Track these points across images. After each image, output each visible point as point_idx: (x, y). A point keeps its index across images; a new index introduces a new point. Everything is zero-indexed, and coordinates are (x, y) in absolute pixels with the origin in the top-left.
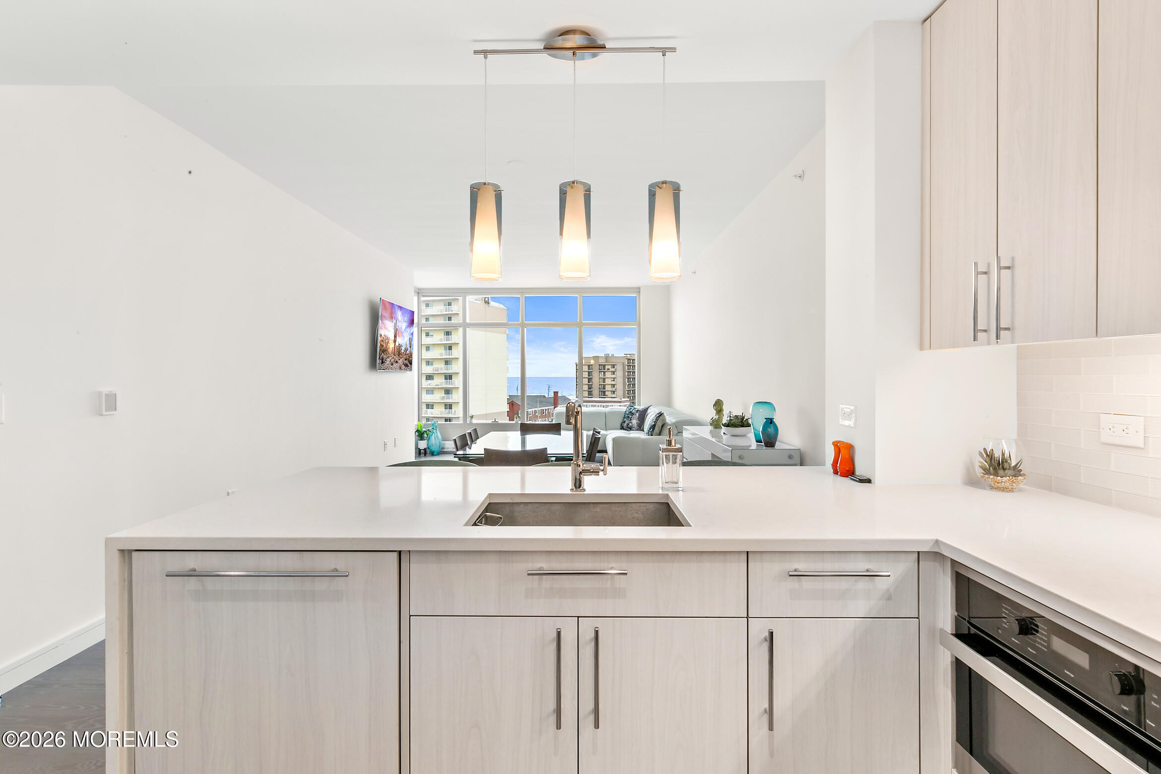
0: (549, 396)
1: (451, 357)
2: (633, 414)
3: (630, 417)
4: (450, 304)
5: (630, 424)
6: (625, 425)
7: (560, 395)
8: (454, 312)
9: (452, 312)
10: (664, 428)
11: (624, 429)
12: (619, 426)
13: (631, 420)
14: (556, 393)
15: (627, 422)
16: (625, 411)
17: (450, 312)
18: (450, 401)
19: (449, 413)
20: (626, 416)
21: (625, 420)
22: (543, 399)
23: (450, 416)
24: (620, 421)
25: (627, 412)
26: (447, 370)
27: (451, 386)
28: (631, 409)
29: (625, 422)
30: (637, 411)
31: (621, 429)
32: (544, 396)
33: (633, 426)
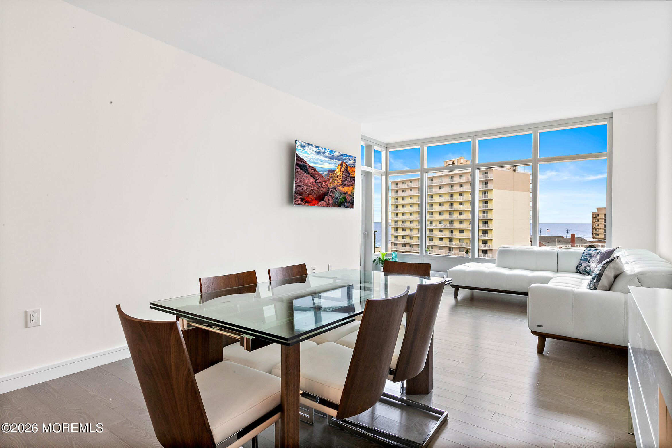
0: (567, 237)
1: (487, 209)
2: (592, 256)
3: (589, 259)
4: (487, 173)
5: (588, 268)
6: (581, 268)
7: (576, 236)
8: (489, 178)
9: (488, 179)
10: (617, 280)
11: (580, 273)
12: (574, 269)
13: (589, 263)
14: (573, 235)
15: (584, 265)
16: (583, 252)
17: (487, 179)
18: (486, 238)
19: (485, 246)
20: (583, 258)
21: (582, 262)
22: (562, 239)
23: (486, 248)
24: (576, 263)
25: (585, 254)
26: (484, 217)
27: (486, 228)
28: (590, 250)
29: (581, 265)
30: (598, 253)
31: (577, 272)
32: (563, 237)
33: (592, 270)
